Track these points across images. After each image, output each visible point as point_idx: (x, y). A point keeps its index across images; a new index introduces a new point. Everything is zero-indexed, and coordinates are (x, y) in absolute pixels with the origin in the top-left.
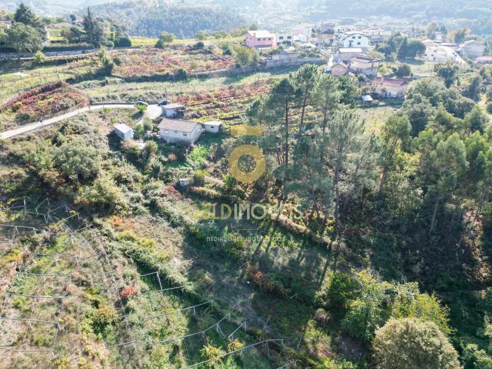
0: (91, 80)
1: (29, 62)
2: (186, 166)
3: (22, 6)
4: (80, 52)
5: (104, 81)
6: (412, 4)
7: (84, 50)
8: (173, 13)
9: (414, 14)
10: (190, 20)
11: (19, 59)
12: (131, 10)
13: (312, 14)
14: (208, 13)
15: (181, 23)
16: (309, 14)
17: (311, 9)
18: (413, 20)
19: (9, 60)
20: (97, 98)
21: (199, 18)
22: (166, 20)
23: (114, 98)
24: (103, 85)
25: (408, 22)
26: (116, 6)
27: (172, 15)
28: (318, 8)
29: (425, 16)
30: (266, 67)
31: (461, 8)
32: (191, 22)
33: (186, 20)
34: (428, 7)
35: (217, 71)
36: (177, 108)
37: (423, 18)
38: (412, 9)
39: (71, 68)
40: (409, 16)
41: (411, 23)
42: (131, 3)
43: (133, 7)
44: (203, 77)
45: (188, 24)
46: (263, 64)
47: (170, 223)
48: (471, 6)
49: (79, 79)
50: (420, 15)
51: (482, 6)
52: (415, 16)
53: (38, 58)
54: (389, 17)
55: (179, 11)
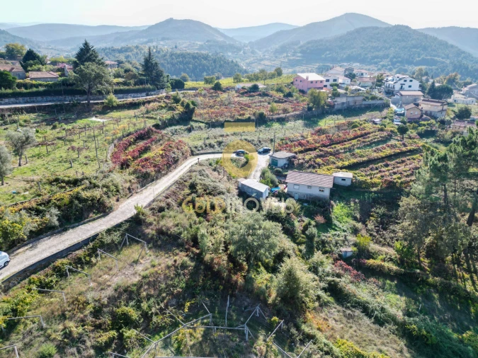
0: (175, 125)
1: (99, 106)
2: (336, 230)
3: (86, 44)
4: (144, 94)
5: (189, 126)
6: (377, 53)
7: (148, 92)
8: (174, 57)
9: (380, 62)
10: (189, 64)
11: (89, 102)
12: (130, 54)
13: (289, 60)
14: (206, 58)
15: (181, 66)
16: (286, 60)
17: (287, 56)
18: (380, 67)
19: (79, 103)
20: (196, 147)
21: (198, 62)
22: (168, 63)
23: (211, 146)
24: (190, 130)
25: (376, 69)
26: (114, 50)
27: (173, 59)
28: (293, 55)
29: (390, 63)
30: (334, 110)
31: (419, 57)
32: (191, 66)
33: (186, 63)
34: (391, 56)
35: (292, 114)
36: (289, 158)
37: (388, 65)
38: (377, 57)
39: (148, 112)
40: (376, 63)
41: (379, 70)
42: (129, 48)
43: (131, 51)
44: (281, 121)
45: (188, 68)
46: (331, 106)
47: (373, 320)
48: (426, 56)
49: (165, 124)
50: (385, 62)
51: (435, 56)
52: (381, 63)
53: (110, 101)
54: (358, 64)
55: (179, 56)
